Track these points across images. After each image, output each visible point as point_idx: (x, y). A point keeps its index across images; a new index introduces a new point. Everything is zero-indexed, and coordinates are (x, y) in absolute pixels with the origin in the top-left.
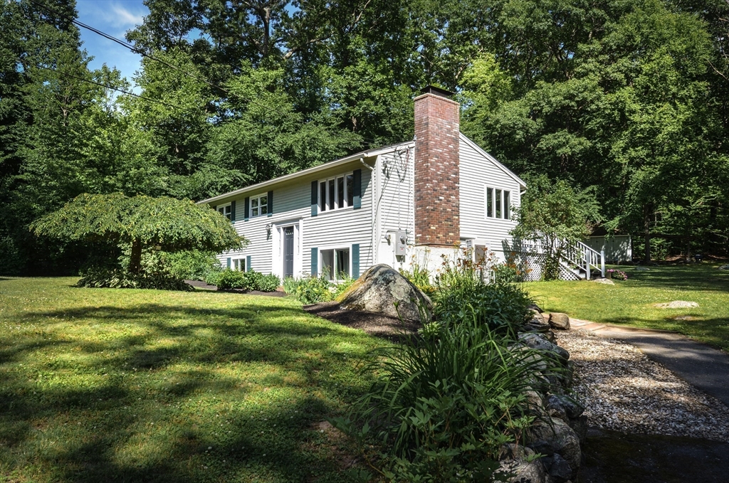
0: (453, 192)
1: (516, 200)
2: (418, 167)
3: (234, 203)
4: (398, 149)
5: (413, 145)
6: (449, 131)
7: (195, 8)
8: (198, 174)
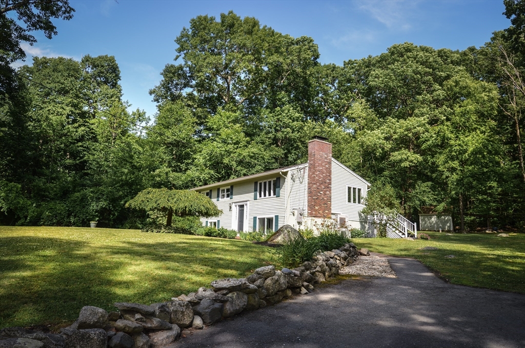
0: (328, 189)
1: (364, 194)
2: (309, 176)
3: (211, 191)
4: (299, 167)
5: (308, 165)
6: (326, 158)
7: (189, 76)
8: (189, 172)
